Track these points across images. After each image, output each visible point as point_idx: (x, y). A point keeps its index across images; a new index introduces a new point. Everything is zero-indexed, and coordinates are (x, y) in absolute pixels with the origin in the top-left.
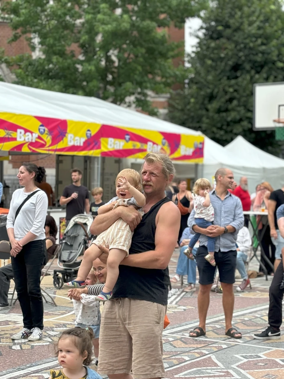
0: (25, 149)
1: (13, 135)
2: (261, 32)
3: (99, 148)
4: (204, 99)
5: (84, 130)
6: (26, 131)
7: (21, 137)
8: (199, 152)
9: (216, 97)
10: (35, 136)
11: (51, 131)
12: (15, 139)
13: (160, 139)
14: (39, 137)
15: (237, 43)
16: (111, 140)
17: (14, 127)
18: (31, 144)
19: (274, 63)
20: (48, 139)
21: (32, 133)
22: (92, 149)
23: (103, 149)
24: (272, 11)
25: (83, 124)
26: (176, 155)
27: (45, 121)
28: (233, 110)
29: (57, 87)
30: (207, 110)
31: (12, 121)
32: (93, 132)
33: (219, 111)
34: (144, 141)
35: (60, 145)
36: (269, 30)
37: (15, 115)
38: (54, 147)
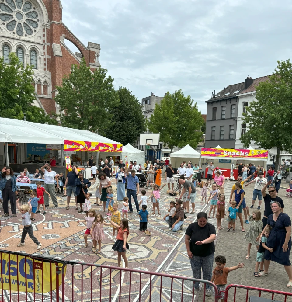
0: (82, 151)
1: (79, 147)
2: (129, 107)
3: (98, 149)
4: (112, 127)
5: (95, 145)
6: (82, 146)
7: (81, 147)
8: (121, 149)
9: (116, 127)
10: (84, 147)
11: (88, 145)
12: (79, 148)
13: (112, 146)
14: (85, 147)
15: (122, 110)
16: (101, 147)
17: (79, 145)
18: (84, 149)
19: (133, 117)
20: (87, 147)
21: (83, 146)
22: (97, 150)
23: (99, 150)
24: (133, 101)
25: (95, 143)
26: (116, 150)
27: (86, 143)
28: (121, 131)
29: (77, 127)
30: (113, 131)
31: (79, 143)
32: (97, 145)
33: (117, 132)
34: (108, 146)
35: (90, 149)
36: (132, 107)
37: (80, 141)
38: (88, 150)
